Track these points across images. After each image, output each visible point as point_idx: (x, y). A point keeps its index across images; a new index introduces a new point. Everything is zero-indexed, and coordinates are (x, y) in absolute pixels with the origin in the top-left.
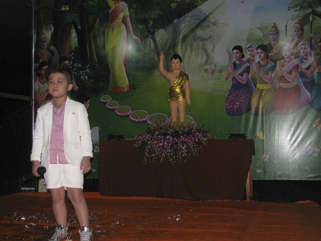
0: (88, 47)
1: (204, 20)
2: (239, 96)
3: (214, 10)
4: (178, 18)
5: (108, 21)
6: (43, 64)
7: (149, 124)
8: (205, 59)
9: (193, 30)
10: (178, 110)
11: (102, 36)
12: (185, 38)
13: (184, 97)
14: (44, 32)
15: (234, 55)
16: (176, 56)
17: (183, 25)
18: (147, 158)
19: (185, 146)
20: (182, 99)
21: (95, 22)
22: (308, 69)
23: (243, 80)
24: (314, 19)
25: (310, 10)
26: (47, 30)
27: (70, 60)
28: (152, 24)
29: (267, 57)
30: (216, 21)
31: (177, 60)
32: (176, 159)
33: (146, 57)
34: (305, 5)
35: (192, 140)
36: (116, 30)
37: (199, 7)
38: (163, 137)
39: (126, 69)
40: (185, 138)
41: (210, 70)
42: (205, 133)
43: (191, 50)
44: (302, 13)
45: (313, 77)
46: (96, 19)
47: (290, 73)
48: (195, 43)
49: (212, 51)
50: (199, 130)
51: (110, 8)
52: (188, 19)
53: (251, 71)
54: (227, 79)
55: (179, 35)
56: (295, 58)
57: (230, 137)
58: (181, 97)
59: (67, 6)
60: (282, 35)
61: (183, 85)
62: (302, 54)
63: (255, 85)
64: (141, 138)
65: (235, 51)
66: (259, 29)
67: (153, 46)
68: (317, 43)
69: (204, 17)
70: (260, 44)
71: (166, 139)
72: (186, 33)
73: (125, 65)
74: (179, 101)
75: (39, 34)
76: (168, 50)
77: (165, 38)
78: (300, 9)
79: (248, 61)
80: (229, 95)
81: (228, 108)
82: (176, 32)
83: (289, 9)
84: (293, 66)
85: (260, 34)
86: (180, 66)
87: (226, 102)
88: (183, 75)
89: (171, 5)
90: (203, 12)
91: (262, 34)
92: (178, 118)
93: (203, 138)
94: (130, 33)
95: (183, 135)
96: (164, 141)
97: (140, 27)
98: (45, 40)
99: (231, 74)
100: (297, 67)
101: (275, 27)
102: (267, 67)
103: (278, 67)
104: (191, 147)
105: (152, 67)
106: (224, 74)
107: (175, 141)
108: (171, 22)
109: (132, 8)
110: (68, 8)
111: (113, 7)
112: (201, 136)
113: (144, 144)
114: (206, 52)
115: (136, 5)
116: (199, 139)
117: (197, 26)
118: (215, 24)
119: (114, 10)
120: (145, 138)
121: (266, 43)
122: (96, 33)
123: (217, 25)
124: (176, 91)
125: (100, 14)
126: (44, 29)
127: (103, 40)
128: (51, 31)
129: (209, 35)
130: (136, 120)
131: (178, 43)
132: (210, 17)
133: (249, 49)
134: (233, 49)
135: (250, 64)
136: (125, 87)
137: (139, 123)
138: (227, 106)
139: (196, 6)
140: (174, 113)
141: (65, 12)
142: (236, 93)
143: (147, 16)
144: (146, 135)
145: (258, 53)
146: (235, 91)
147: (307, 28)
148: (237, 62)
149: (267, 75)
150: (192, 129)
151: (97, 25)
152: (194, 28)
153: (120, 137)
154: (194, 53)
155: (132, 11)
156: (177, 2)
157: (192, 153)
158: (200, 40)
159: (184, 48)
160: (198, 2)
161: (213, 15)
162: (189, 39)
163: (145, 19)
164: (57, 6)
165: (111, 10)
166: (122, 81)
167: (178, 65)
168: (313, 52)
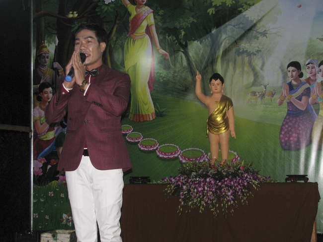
1: (250, 29)
2: (296, 126)
3: (263, 16)
4: (217, 28)
5: (128, 31)
6: (45, 86)
7: (181, 162)
8: (252, 78)
9: (236, 42)
10: (219, 145)
11: (120, 50)
12: (226, 52)
13: (227, 127)
14: (46, 44)
15: (289, 74)
16: (216, 76)
17: (224, 36)
18: (182, 207)
19: (231, 191)
20: (224, 131)
21: (111, 32)
23: (301, 105)
26: (49, 42)
28: (184, 35)
30: (265, 31)
31: (218, 81)
32: (220, 207)
33: (177, 76)
35: (239, 184)
36: (138, 43)
37: (244, 14)
38: (202, 180)
39: (151, 92)
40: (230, 181)
41: (259, 93)
42: (255, 174)
43: (234, 68)
46: (113, 29)
48: (239, 59)
49: (262, 69)
50: (247, 171)
51: (130, 15)
52: (229, 28)
53: (312, 94)
54: (281, 103)
55: (219, 48)
57: (287, 179)
58: (224, 128)
59: (75, 12)
61: (225, 112)
63: (317, 111)
64: (173, 180)
65: (291, 68)
66: (322, 40)
67: (185, 63)
69: (251, 26)
71: (206, 182)
72: (227, 46)
73: (150, 87)
74: (221, 133)
75: (39, 47)
76: (205, 68)
77: (201, 51)
79: (308, 80)
80: (283, 125)
81: (283, 141)
82: (214, 45)
85: (322, 47)
86: (222, 88)
87: (280, 133)
88: (226, 100)
89: (208, 11)
90: (250, 19)
92: (220, 154)
93: (253, 181)
94: (156, 46)
95: (227, 177)
96: (204, 185)
97: (169, 38)
98: (47, 55)
99: (286, 98)
104: (238, 192)
105: (186, 89)
106: (277, 98)
107: (217, 185)
108: (207, 31)
109: (159, 15)
110: (76, 15)
111: (134, 13)
112: (250, 179)
113: (178, 188)
114: (254, 70)
115: (163, 11)
116: (248, 183)
117: (242, 37)
118: (264, 34)
119: (136, 17)
120: (179, 180)
122: (113, 46)
123: (267, 35)
124: (217, 121)
125: (117, 22)
126: (46, 41)
127: (121, 56)
128: (55, 43)
129: (258, 49)
130: (165, 157)
131: (217, 58)
132: (258, 25)
133: (309, 66)
134: (288, 67)
135: (310, 84)
136: (150, 114)
137: (169, 160)
138: (280, 139)
139: (240, 12)
140: (214, 148)
141: (73, 19)
142: (293, 122)
143: (177, 25)
144: (179, 177)
145: (320, 71)
146: (291, 119)
148: (294, 83)
150: (239, 169)
151: (114, 36)
152: (238, 39)
153: (146, 179)
154: (238, 71)
155: (159, 18)
156: (216, 6)
157: (239, 201)
158: (245, 55)
159: (225, 65)
160: (242, 7)
161: (262, 23)
162: (232, 54)
163: (175, 28)
164: (63, 11)
165: (132, 17)
166: (146, 107)
167: (219, 87)
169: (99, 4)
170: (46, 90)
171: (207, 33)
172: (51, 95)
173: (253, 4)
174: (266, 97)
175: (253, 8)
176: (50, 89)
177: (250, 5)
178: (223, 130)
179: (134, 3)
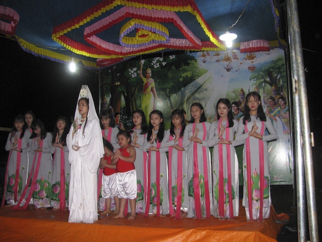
0: (131, 106)
1: (199, 88)
3: (205, 81)
4: (184, 87)
9: (193, 94)
11: (139, 99)
12: (188, 99)
17: (187, 92)
21: (135, 91)
24: (265, 85)
25: (263, 80)
26: (107, 97)
27: (121, 114)
28: (169, 91)
29: (238, 109)
30: (207, 88)
34: (259, 77)
36: (147, 95)
44: (258, 82)
46: (136, 89)
51: (143, 82)
52: (190, 87)
55: (185, 97)
59: (119, 82)
66: (233, 92)
67: (169, 105)
68: (268, 100)
69: (200, 86)
70: (234, 101)
72: (189, 96)
75: (103, 99)
77: (177, 99)
78: (257, 79)
82: (183, 96)
83: (250, 79)
85: (233, 95)
89: (180, 80)
90: (199, 83)
91: (235, 95)
94: (156, 97)
97: (162, 93)
98: (106, 103)
101: (242, 90)
102: (238, 115)
108: (179, 89)
109: (157, 82)
110: (119, 84)
111: (145, 82)
115: (159, 80)
117: (195, 92)
118: (206, 90)
122: (136, 98)
125: (138, 86)
128: (110, 97)
129: (203, 97)
131: (184, 102)
132: (203, 86)
139: (195, 79)
141: (117, 85)
143: (165, 87)
145: (233, 107)
149: (239, 120)
151: (136, 93)
156: (183, 77)
158: (197, 100)
159: (188, 105)
160: (195, 77)
161: (205, 85)
162: (191, 100)
163: (164, 88)
164: (113, 82)
165: (145, 83)
168: (266, 105)
169: (130, 78)
171: (179, 90)
175: (200, 77)
177: (199, 76)
179: (145, 77)
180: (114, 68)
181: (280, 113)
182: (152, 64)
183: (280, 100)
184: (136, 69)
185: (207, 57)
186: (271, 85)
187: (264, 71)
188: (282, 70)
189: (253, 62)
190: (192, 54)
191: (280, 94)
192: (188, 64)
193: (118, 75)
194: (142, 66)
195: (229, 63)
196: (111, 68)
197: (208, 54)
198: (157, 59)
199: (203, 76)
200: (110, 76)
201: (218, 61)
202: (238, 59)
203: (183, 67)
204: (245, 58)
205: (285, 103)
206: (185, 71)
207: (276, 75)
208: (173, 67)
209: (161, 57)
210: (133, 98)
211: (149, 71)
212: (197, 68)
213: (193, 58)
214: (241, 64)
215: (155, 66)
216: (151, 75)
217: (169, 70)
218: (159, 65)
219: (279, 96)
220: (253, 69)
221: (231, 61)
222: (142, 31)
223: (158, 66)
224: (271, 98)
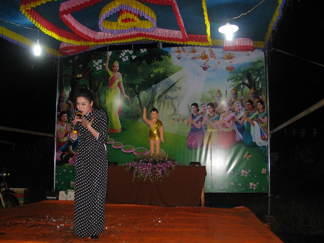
1: (173, 86)
2: (195, 137)
3: (179, 79)
4: (155, 84)
5: (108, 85)
6: (63, 112)
7: (134, 155)
8: (173, 111)
9: (165, 92)
10: (155, 146)
11: (104, 95)
12: (160, 97)
13: (159, 137)
14: (65, 91)
15: (192, 109)
16: (154, 109)
17: (159, 89)
18: (135, 178)
19: (161, 170)
21: (99, 85)
22: (240, 119)
23: (198, 126)
24: (243, 87)
25: (241, 82)
26: (66, 90)
28: (138, 88)
29: (214, 111)
31: (155, 112)
32: (155, 179)
33: (133, 109)
34: (238, 78)
35: (165, 166)
36: (113, 91)
37: (169, 77)
38: (145, 164)
39: (119, 117)
40: (160, 165)
41: (176, 119)
42: (173, 161)
43: (164, 106)
44: (236, 83)
45: (243, 125)
46: (100, 83)
47: (229, 122)
48: (166, 101)
49: (178, 106)
50: (169, 160)
51: (109, 76)
52: (161, 84)
53: (203, 120)
54: (187, 125)
55: (156, 95)
56: (232, 112)
57: (190, 164)
59: (81, 74)
60: (224, 97)
61: (159, 129)
62: (236, 110)
63: (206, 129)
64: (130, 164)
65: (193, 107)
66: (209, 92)
67: (138, 102)
68: (246, 103)
69: (173, 84)
70: (210, 102)
71: (148, 165)
72: (160, 94)
73: (119, 115)
74: (156, 140)
75: (61, 92)
76: (148, 105)
77: (147, 97)
78: (235, 81)
79: (202, 113)
80: (189, 136)
82: (154, 93)
83: (228, 80)
84: (231, 117)
85: (209, 96)
86: (157, 116)
87: (187, 140)
88: (159, 122)
89: (151, 76)
90: (172, 80)
91: (211, 96)
92: (155, 151)
93: (173, 165)
94: (123, 93)
95: (159, 163)
96: (146, 167)
97: (130, 89)
98: (65, 96)
99: (191, 122)
100: (233, 118)
101: (219, 91)
102: (214, 117)
103: (221, 118)
104: (164, 171)
105: (138, 116)
107: (153, 167)
108: (150, 86)
110: (81, 76)
111: (112, 76)
112: (171, 164)
113: (133, 168)
114: (174, 107)
115: (127, 75)
116: (170, 166)
117: (168, 90)
118: (180, 88)
119: (112, 78)
120: (133, 164)
121: (213, 102)
122: (100, 92)
124: (154, 133)
125: (103, 80)
127: (104, 97)
128: (69, 90)
129: (176, 96)
130: (126, 152)
131: (155, 100)
132: (176, 84)
133: (202, 105)
134: (192, 105)
135: (203, 115)
136: (119, 129)
137: (128, 153)
138: (187, 143)
139: (167, 77)
140: (152, 148)
141: (79, 78)
142: (194, 135)
143: (134, 82)
144: (133, 162)
145: (208, 108)
146: (193, 133)
147: (239, 93)
148: (195, 114)
149: (214, 123)
150: (165, 159)
151: (100, 87)
153: (115, 164)
154: (165, 107)
155: (125, 78)
156: (155, 73)
157: (165, 175)
158: (170, 99)
159: (159, 104)
160: (168, 74)
161: (178, 83)
162: (162, 98)
163: (133, 84)
164: (74, 74)
165: (110, 78)
166: (117, 125)
167: (155, 115)
168: (243, 108)
169: (94, 70)
170: (64, 115)
172: (66, 118)
173: (174, 73)
174: (180, 121)
175: (174, 75)
176: (66, 114)
177: (172, 73)
178: (157, 138)
179: (112, 70)
180: (76, 58)
181: (258, 117)
182: (120, 57)
183: (259, 103)
184: (101, 60)
185: (183, 53)
186: (250, 88)
187: (243, 73)
188: (261, 73)
189: (231, 62)
190: (166, 49)
191: (258, 98)
192: (161, 60)
193: (80, 66)
194: (108, 58)
195: (206, 61)
196: (73, 57)
197: (184, 50)
198: (126, 51)
199: (177, 73)
200: (71, 67)
201: (194, 58)
202: (215, 58)
203: (155, 62)
204: (223, 58)
205: (264, 107)
206: (158, 66)
207: (255, 77)
208: (144, 62)
209: (130, 49)
210: (97, 93)
211: (117, 64)
212: (170, 64)
213: (166, 53)
214: (219, 63)
215: (123, 59)
216: (118, 68)
217: (139, 64)
218: (129, 58)
219: (257, 100)
220: (231, 70)
221: (208, 60)
222: (127, 15)
223: (127, 59)
224: (250, 101)
